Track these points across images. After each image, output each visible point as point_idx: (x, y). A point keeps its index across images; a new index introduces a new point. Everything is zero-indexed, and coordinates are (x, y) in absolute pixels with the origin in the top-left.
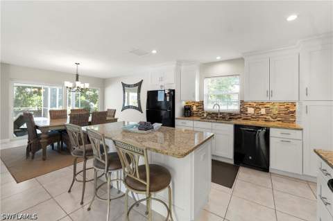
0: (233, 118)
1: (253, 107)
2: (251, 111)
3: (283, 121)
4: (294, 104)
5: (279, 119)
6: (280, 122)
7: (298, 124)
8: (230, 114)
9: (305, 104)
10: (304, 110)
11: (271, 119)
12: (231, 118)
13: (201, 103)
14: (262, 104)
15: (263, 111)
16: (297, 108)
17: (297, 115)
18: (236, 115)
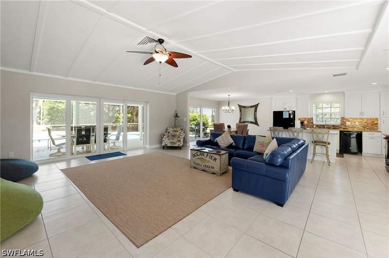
1: (350, 121)
2: (348, 123)
4: (377, 119)
7: (379, 130)
8: (334, 126)
9: (382, 119)
10: (382, 122)
13: (311, 119)
14: (356, 119)
15: (357, 124)
16: (379, 122)
17: (379, 125)
18: (337, 126)
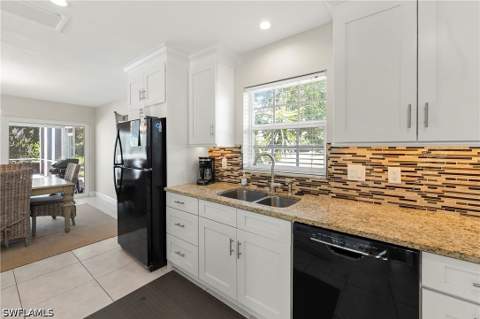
0: (308, 192)
1: (364, 163)
3: (463, 211)
5: (448, 202)
6: (455, 216)
8: (302, 181)
11: (421, 202)
12: (301, 193)
13: (238, 151)
14: (392, 152)
15: (395, 175)
